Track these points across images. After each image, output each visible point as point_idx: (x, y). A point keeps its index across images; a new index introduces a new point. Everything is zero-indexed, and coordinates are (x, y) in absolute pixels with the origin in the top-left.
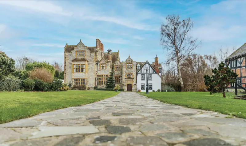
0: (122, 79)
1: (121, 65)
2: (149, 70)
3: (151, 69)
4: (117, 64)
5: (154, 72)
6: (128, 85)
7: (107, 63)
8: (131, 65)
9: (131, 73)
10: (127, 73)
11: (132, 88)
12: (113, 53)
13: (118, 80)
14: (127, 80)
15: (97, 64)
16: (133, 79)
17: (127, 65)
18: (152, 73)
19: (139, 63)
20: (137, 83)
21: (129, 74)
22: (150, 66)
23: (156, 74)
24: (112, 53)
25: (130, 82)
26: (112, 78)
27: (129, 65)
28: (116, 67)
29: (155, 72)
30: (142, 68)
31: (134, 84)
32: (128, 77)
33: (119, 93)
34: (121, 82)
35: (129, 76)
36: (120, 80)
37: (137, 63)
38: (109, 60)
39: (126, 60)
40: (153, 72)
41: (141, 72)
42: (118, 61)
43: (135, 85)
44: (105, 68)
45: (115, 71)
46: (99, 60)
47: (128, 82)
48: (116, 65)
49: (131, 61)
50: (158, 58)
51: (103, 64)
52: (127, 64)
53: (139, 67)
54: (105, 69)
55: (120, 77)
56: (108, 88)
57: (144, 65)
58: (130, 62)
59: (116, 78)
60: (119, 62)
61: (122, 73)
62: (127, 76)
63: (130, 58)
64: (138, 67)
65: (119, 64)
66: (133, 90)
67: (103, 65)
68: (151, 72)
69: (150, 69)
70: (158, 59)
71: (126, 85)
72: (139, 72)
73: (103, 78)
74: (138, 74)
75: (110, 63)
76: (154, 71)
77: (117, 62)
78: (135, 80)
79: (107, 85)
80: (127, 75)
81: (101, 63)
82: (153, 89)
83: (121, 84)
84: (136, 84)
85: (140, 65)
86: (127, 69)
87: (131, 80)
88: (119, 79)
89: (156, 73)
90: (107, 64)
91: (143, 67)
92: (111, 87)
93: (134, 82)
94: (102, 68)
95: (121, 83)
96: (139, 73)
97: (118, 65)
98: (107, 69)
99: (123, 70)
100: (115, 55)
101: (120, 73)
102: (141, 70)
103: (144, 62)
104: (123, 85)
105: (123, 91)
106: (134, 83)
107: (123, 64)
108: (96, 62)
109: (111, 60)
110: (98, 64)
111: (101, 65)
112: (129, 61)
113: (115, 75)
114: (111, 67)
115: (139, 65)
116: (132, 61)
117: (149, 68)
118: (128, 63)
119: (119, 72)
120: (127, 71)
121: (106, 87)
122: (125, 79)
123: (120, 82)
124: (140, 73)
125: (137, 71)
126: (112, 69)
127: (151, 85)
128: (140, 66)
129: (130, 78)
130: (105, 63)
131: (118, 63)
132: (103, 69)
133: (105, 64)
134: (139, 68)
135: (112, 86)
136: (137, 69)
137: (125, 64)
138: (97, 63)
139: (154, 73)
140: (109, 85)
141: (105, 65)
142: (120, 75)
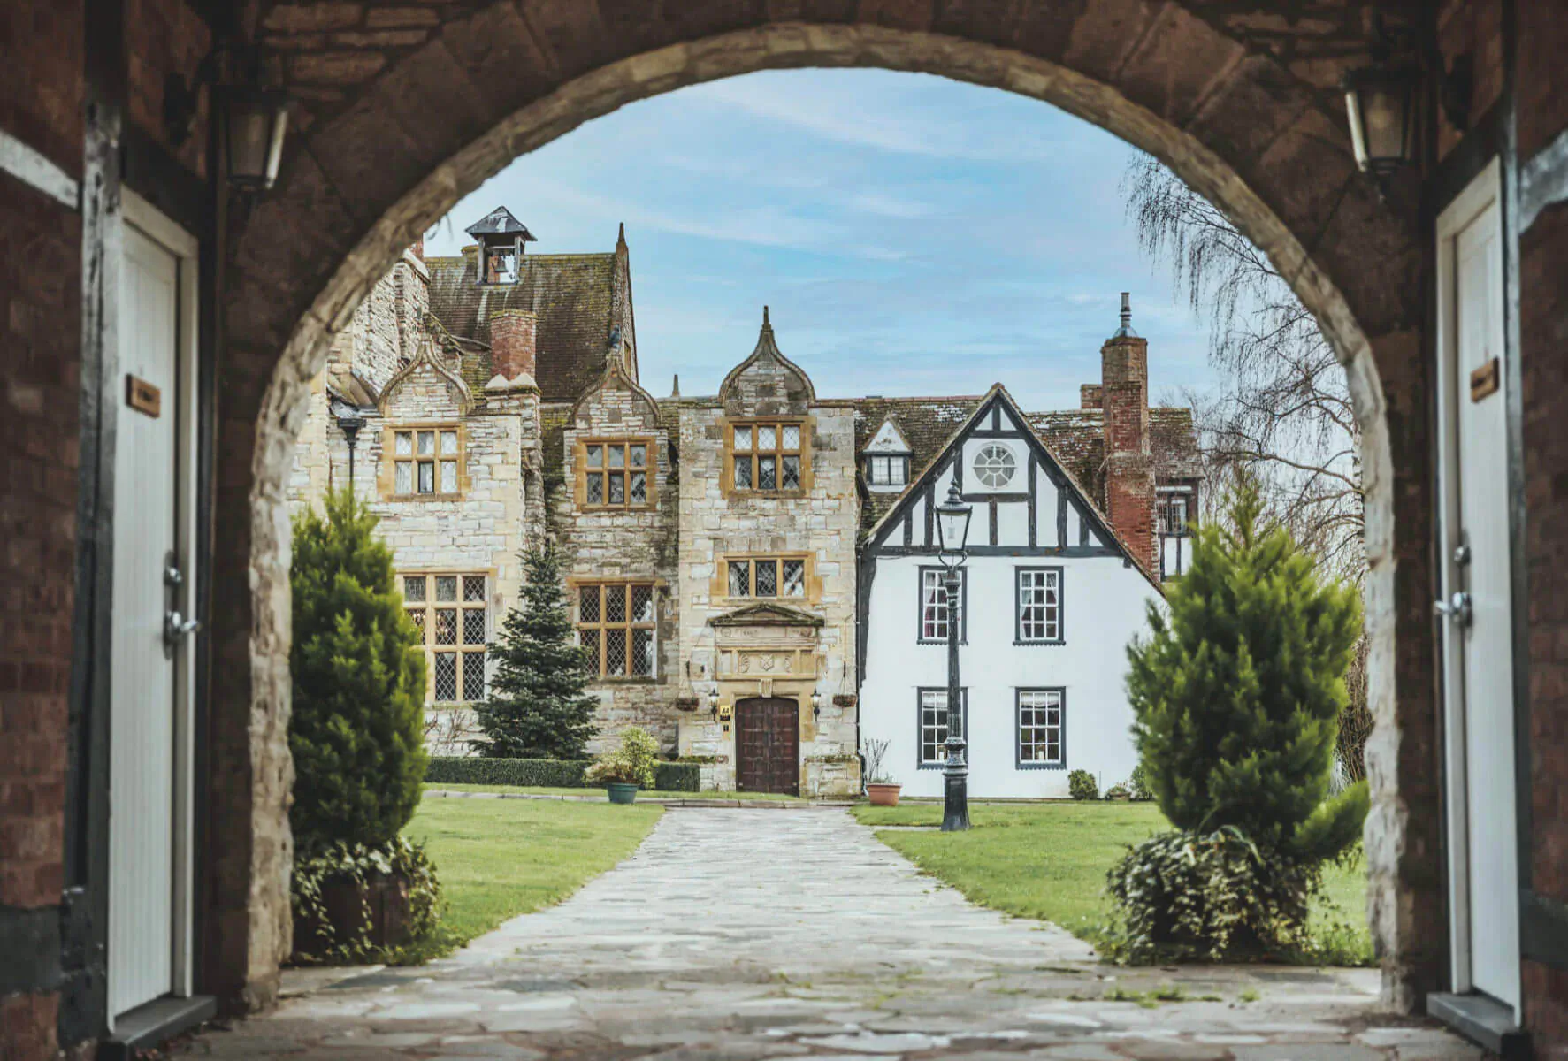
0: (668, 630)
1: (661, 438)
2: (1023, 507)
3: (1047, 492)
4: (602, 428)
5: (1094, 541)
6: (747, 707)
7: (480, 411)
8: (791, 440)
9: (791, 548)
10: (739, 550)
11: (806, 749)
12: (546, 263)
13: (615, 637)
14: (737, 636)
15: (350, 430)
16: (820, 623)
17: (742, 443)
18: (1062, 550)
19: (895, 404)
20: (861, 675)
21: (766, 565)
22: (1039, 456)
23: (1116, 562)
24: (531, 267)
25: (779, 667)
26: (550, 630)
27: (767, 441)
28: (590, 463)
29: (1102, 533)
30: (927, 486)
31: (825, 699)
32: (752, 599)
33: (656, 820)
34: (663, 660)
35: (763, 588)
36: (641, 636)
37: (872, 411)
38: (499, 382)
39: (731, 386)
40: (1073, 540)
41: (918, 539)
42: (622, 385)
43: (842, 702)
44: (448, 486)
45: (582, 521)
46: (381, 376)
47: (755, 666)
48: (593, 445)
49: (793, 396)
50: (1141, 343)
51: (426, 431)
52: (742, 427)
53: (898, 464)
54: (455, 498)
55: (643, 592)
56: (501, 749)
57: (958, 445)
58: (771, 408)
59: (589, 612)
60: (638, 395)
61: (667, 550)
62: (744, 589)
63: (780, 360)
64: (879, 468)
65: (632, 425)
66: (811, 777)
67: (429, 451)
68: (1048, 537)
69: (1031, 497)
70: (1142, 357)
71: (727, 707)
72: (896, 538)
73: (431, 619)
74: (883, 564)
75: (513, 425)
76: (1089, 522)
77: (610, 396)
78: (836, 644)
79: (493, 716)
80: (743, 576)
81: (405, 410)
82: (1073, 765)
83: (659, 692)
84: (848, 689)
85: (910, 437)
86: (734, 498)
87: (791, 638)
88: (628, 625)
89: (1112, 547)
90: (479, 427)
91: (939, 468)
92: (542, 740)
93: (834, 664)
94: (407, 480)
95: (662, 680)
96: (894, 552)
97: (617, 445)
98: (480, 493)
99: (684, 507)
100: (573, 299)
101: (639, 541)
102: (919, 510)
103: (963, 402)
104: (689, 705)
105: (695, 787)
106: (831, 683)
107: (686, 436)
108: (333, 399)
109: (526, 379)
110: (365, 437)
111: (404, 448)
112: (768, 390)
113: (584, 572)
114: (528, 475)
115: (889, 437)
116: (800, 391)
117: (1019, 484)
118: (750, 414)
119: (635, 528)
120: (732, 523)
121: (479, 745)
122: (715, 623)
123: (641, 664)
124: (906, 550)
125: (867, 522)
126: (538, 488)
127: (1046, 700)
128: (901, 446)
129: (774, 609)
130: (453, 415)
131: (615, 416)
132: (425, 493)
133: (449, 429)
134: (889, 476)
135: (560, 728)
136: (863, 493)
137: (711, 434)
138: (345, 412)
139: (1084, 551)
140: (517, 710)
141: (449, 445)
142: (645, 568)
